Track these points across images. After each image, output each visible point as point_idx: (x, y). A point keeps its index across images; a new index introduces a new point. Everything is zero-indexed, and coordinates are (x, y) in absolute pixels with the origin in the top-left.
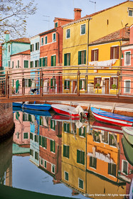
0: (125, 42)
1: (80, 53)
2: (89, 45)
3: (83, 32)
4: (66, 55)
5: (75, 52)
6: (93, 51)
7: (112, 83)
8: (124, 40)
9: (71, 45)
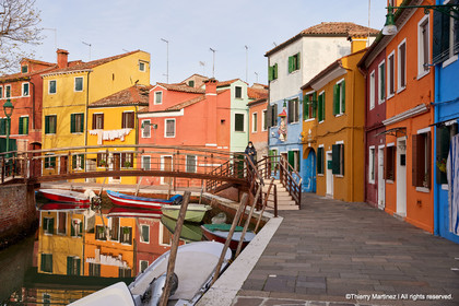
0: (142, 108)
1: (73, 116)
2: (88, 107)
3: (79, 87)
4: (48, 118)
5: (65, 115)
6: (94, 116)
7: (124, 160)
8: (141, 104)
9: (58, 104)
